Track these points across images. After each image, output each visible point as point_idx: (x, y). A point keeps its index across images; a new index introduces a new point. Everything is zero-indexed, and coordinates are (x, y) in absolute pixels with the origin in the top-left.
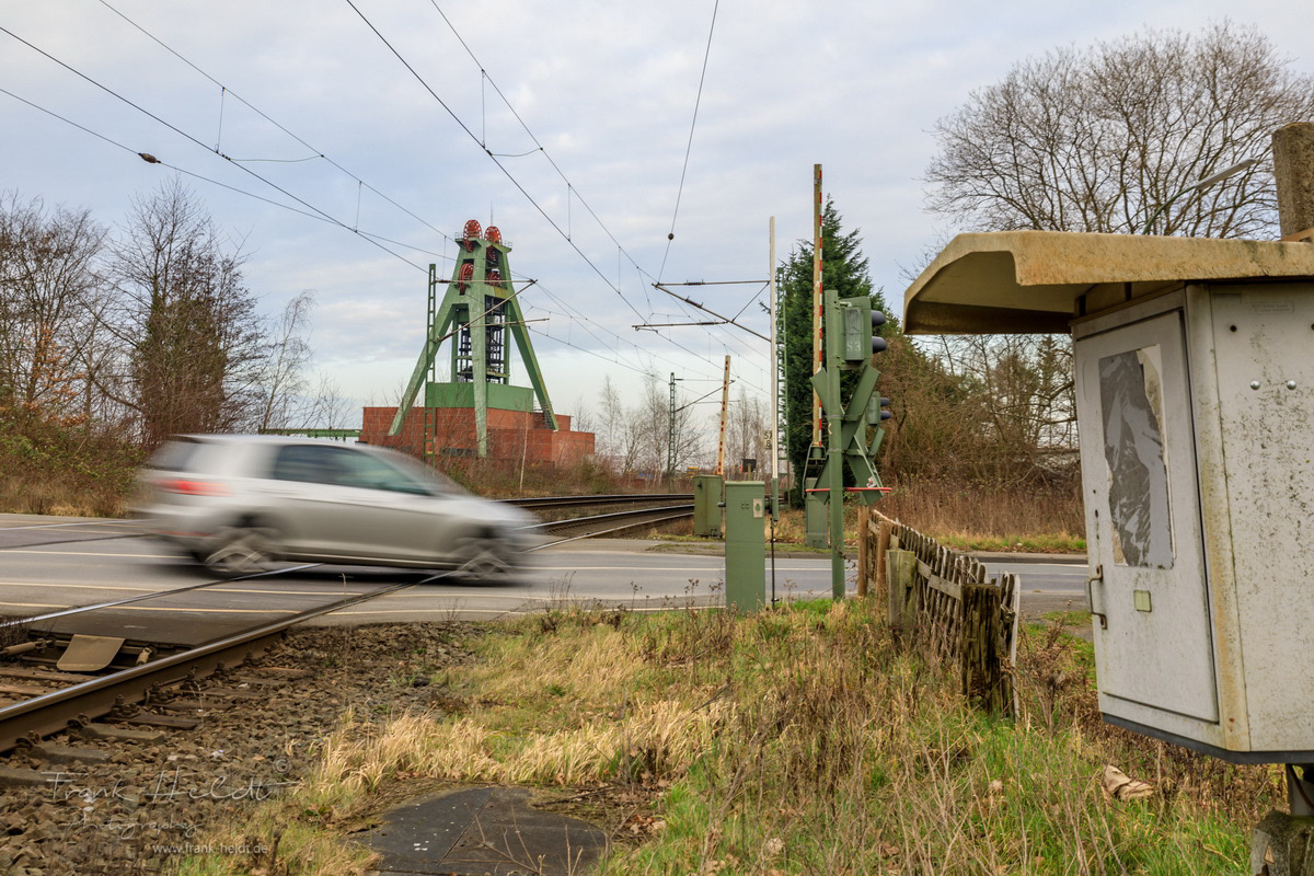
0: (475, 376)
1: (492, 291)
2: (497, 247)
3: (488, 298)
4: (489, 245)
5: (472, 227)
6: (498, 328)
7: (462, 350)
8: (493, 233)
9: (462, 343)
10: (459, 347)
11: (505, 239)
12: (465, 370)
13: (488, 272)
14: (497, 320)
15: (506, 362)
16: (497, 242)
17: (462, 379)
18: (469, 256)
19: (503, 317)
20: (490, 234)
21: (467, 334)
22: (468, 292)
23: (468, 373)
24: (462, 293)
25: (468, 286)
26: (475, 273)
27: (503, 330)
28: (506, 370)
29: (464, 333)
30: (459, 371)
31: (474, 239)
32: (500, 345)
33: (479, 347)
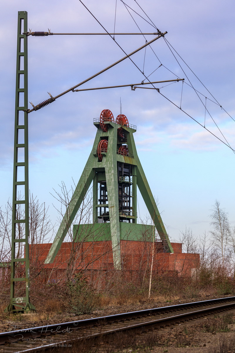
0: (111, 219)
1: (122, 159)
2: (125, 128)
3: (119, 164)
4: (119, 127)
5: (106, 114)
6: (128, 184)
7: (101, 201)
8: (122, 119)
9: (101, 196)
10: (99, 198)
11: (131, 124)
12: (104, 215)
13: (119, 146)
14: (127, 179)
15: (134, 208)
16: (125, 125)
17: (101, 221)
18: (104, 135)
19: (131, 177)
20: (120, 119)
21: (104, 189)
22: (104, 159)
23: (106, 217)
24: (100, 160)
25: (105, 156)
26: (109, 146)
27: (131, 186)
28: (135, 214)
29: (101, 189)
30: (99, 215)
31: (108, 122)
32: (130, 197)
33: (113, 198)
